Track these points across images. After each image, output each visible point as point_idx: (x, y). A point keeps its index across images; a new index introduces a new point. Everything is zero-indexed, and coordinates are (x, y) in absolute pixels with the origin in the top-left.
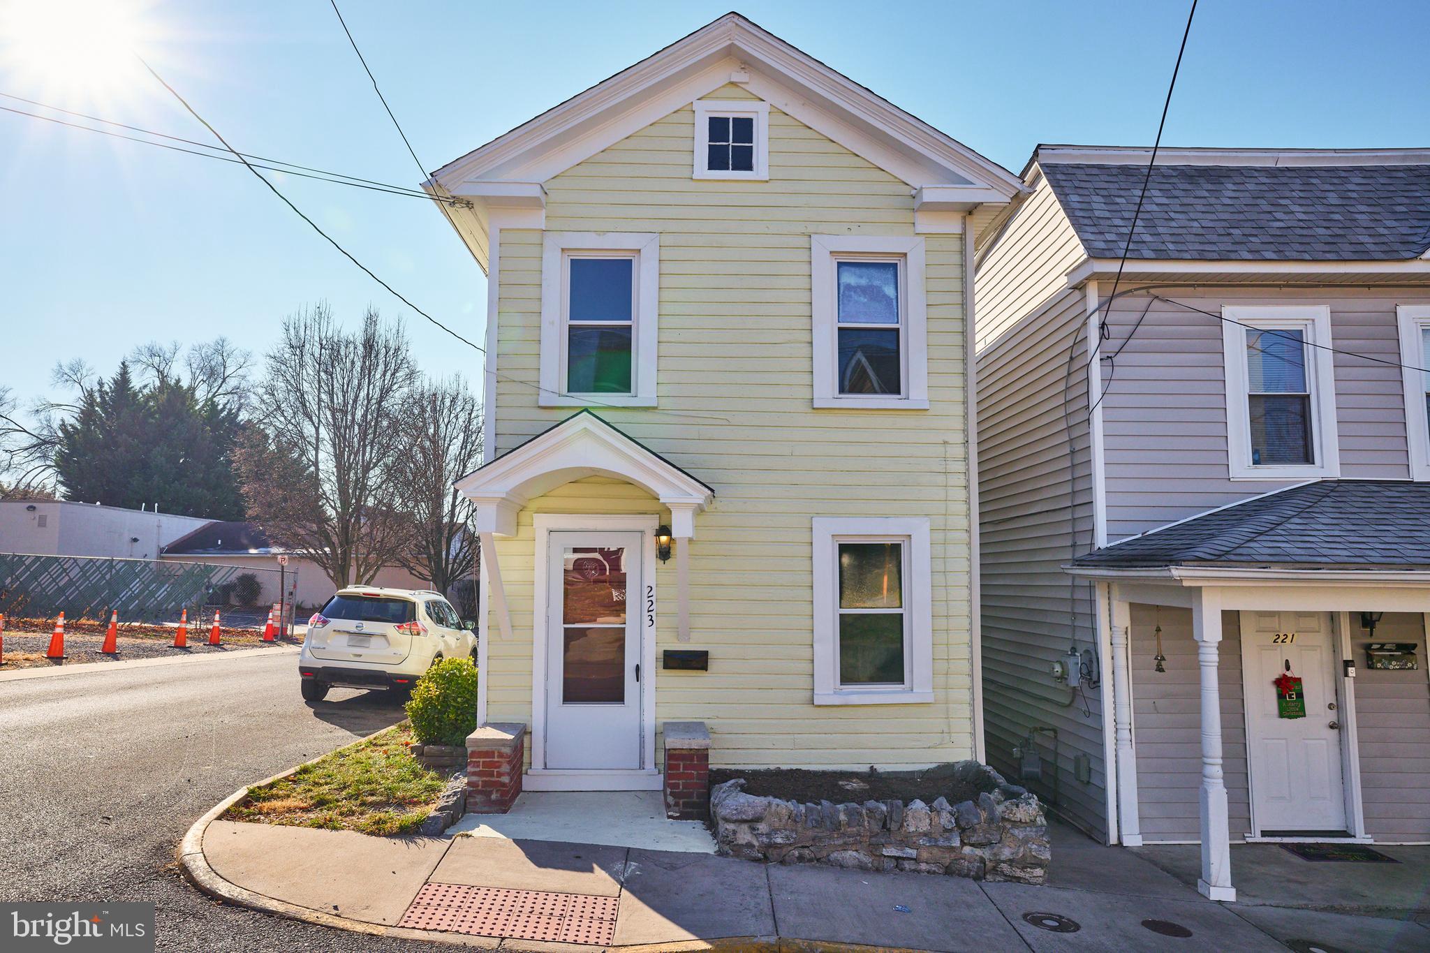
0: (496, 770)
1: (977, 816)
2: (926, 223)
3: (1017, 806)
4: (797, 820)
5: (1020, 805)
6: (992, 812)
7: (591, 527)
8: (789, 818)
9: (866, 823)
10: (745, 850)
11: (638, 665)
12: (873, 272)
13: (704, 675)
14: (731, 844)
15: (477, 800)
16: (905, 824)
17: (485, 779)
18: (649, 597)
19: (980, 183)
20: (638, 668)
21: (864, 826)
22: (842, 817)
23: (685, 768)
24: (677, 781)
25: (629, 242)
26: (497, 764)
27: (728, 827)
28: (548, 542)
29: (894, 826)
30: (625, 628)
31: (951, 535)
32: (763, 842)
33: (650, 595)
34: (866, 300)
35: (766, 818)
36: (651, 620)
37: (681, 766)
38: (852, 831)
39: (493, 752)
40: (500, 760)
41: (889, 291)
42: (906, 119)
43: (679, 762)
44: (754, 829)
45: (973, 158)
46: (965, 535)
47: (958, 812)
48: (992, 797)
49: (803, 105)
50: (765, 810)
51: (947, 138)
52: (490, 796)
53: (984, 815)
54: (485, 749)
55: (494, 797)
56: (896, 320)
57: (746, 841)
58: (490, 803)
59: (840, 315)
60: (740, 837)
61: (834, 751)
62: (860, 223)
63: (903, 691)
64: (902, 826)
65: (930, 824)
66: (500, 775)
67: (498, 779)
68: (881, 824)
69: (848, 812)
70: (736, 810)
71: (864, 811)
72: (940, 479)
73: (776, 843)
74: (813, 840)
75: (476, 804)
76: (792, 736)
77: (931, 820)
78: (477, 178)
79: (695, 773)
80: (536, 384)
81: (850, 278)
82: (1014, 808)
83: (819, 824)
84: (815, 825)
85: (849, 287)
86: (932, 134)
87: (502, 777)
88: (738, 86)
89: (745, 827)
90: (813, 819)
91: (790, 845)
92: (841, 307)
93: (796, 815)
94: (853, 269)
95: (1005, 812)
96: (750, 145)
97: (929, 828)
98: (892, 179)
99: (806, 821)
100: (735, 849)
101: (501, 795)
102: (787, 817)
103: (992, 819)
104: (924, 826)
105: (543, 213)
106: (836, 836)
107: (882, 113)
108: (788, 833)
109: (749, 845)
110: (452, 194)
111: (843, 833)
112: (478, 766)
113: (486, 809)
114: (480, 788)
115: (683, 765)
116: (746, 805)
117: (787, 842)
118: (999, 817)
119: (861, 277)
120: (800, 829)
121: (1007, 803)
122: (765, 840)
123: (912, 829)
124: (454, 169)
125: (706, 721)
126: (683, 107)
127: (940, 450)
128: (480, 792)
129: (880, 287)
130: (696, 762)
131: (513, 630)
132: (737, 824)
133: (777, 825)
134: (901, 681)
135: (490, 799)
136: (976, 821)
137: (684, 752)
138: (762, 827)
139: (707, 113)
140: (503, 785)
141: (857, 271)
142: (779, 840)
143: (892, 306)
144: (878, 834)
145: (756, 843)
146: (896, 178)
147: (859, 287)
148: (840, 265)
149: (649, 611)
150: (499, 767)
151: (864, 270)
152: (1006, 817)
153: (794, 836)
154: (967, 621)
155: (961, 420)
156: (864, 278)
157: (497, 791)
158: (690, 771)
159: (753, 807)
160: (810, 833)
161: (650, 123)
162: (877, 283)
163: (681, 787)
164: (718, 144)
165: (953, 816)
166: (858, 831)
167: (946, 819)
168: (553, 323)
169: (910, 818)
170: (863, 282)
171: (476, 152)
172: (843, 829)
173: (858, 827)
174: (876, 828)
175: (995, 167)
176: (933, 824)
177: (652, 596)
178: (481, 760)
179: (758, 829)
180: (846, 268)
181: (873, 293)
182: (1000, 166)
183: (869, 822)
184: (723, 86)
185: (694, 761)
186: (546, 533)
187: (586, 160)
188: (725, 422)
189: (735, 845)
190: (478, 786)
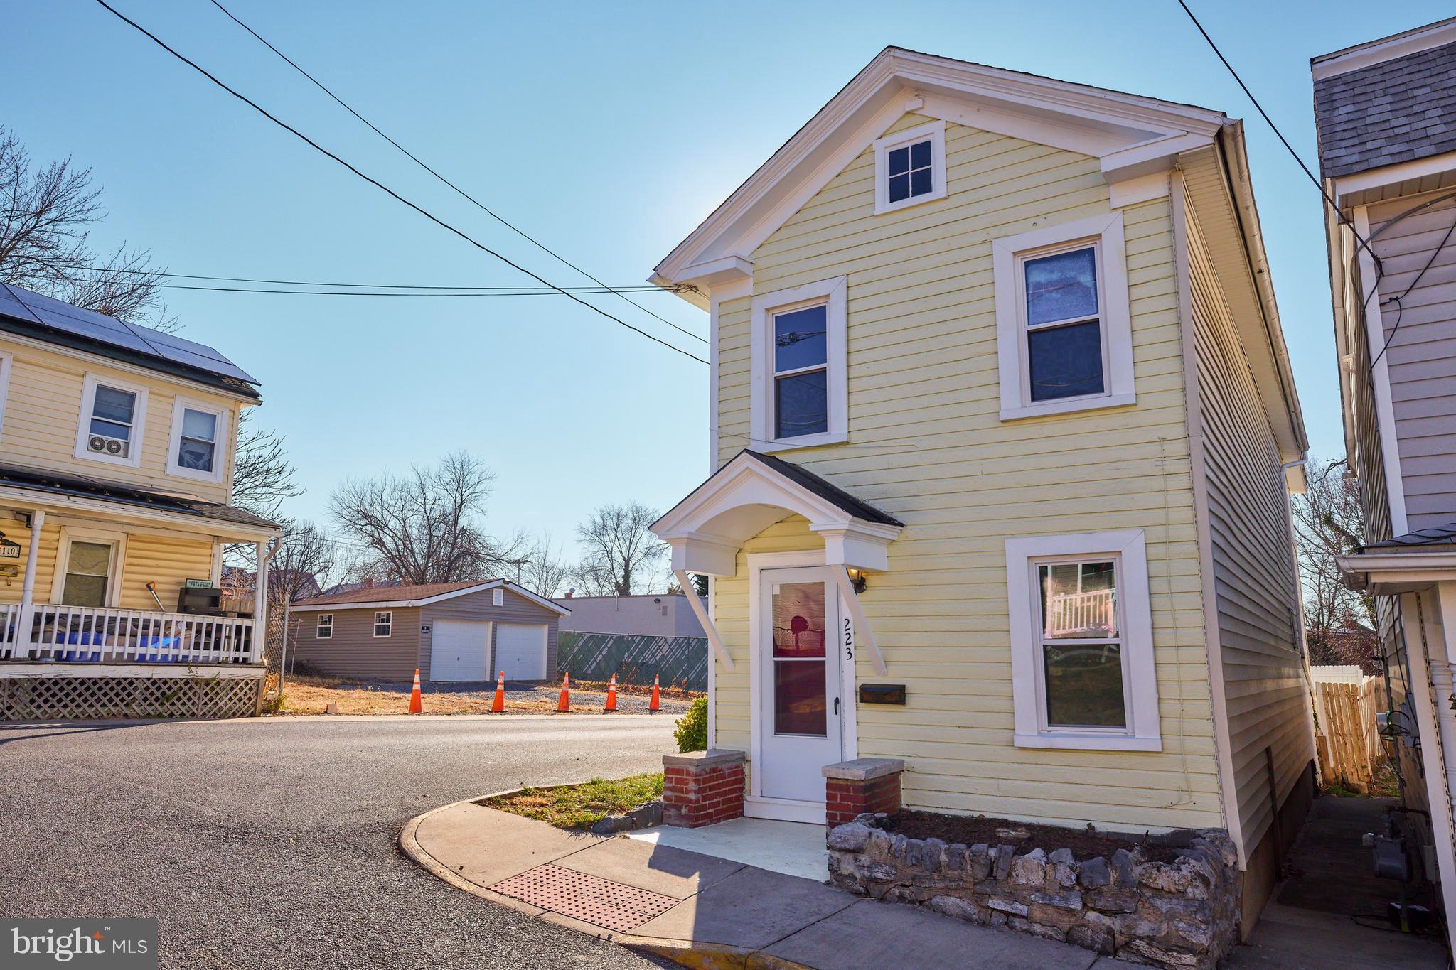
0: (685, 787)
1: (1106, 876)
2: (1123, 195)
3: (1159, 870)
4: (897, 855)
5: (1163, 869)
6: (1124, 871)
7: (796, 564)
8: (889, 852)
9: (968, 867)
10: (848, 882)
11: (837, 698)
12: (1066, 263)
13: (900, 710)
14: (836, 873)
15: (671, 813)
16: (1014, 874)
17: (676, 794)
18: (846, 630)
19: (1170, 132)
20: (837, 701)
21: (966, 871)
22: (943, 857)
23: (843, 798)
24: (835, 812)
25: (820, 289)
26: (686, 781)
27: (833, 855)
28: (760, 580)
29: (1000, 875)
30: (825, 661)
31: (1175, 549)
32: (864, 876)
33: (847, 627)
34: (1059, 295)
35: (868, 849)
36: (849, 653)
37: (839, 797)
38: (954, 874)
39: (683, 770)
40: (688, 777)
41: (1085, 279)
42: (1072, 90)
43: (836, 792)
44: (856, 860)
45: (1156, 107)
46: (1193, 548)
47: (1081, 868)
48: (1130, 855)
49: (978, 110)
50: (866, 840)
51: (1121, 95)
52: (680, 811)
53: (1114, 875)
54: (676, 766)
55: (684, 811)
56: (1095, 310)
57: (849, 872)
58: (681, 817)
59: (1030, 317)
60: (844, 866)
61: (1045, 801)
62: (1045, 215)
63: (1126, 736)
64: (1009, 875)
65: (1044, 878)
66: (688, 792)
67: (686, 795)
68: (987, 871)
69: (950, 853)
70: (840, 838)
71: (967, 854)
72: (1157, 483)
73: (876, 878)
74: (913, 879)
75: (670, 816)
76: (996, 781)
77: (1045, 873)
78: (692, 263)
79: (852, 805)
80: (747, 436)
81: (1039, 276)
82: (1155, 872)
83: (919, 862)
84: (914, 862)
85: (1039, 285)
86: (1102, 96)
87: (690, 794)
88: (915, 114)
89: (850, 857)
90: (913, 856)
91: (891, 881)
92: (1030, 309)
93: (896, 849)
94: (1042, 265)
95: (1144, 875)
96: (929, 167)
97: (1043, 882)
98: (1081, 157)
99: (906, 857)
100: (839, 878)
101: (689, 811)
102: (886, 851)
103: (1123, 882)
104: (1037, 879)
105: (751, 281)
106: (936, 877)
107: (1046, 92)
108: (887, 868)
109: (852, 877)
110: (673, 282)
111: (944, 876)
112: (672, 782)
113: (677, 822)
114: (673, 802)
115: (841, 795)
116: (850, 834)
117: (888, 878)
118: (1134, 881)
119: (1053, 272)
120: (900, 866)
121: (1146, 865)
122: (867, 873)
123: (1022, 881)
124: (670, 261)
125: (906, 759)
126: (865, 150)
127: (1155, 449)
128: (673, 806)
129: (1075, 278)
130: (852, 794)
131: (734, 663)
132: (842, 853)
133: (878, 858)
134: (1123, 725)
135: (680, 814)
136: (1102, 881)
137: (841, 782)
138: (865, 859)
139: (887, 149)
140: (690, 801)
141: (1048, 266)
142: (879, 875)
143: (1090, 296)
144: (983, 881)
145: (858, 876)
146: (1085, 155)
147: (1050, 283)
148: (1027, 264)
149: (847, 644)
150: (687, 784)
151: (1055, 264)
152: (1144, 881)
153: (894, 872)
154: (1203, 652)
155: (1181, 410)
156: (1056, 273)
157: (686, 806)
158: (846, 803)
159: (855, 836)
160: (910, 872)
161: (836, 174)
162: (1070, 274)
163: (838, 818)
164: (899, 175)
165: (1074, 871)
166: (960, 875)
167: (1064, 875)
168: (759, 378)
169: (1019, 868)
170: (1055, 276)
171: (686, 242)
172: (943, 871)
173: (959, 871)
174: (981, 873)
175: (1187, 108)
176: (1048, 878)
177: (849, 629)
178: (674, 776)
179: (860, 860)
180: (1035, 266)
181: (1068, 286)
182: (1190, 106)
183: (972, 867)
184: (901, 119)
185: (850, 792)
186: (758, 572)
187: (785, 223)
188: (914, 449)
189: (838, 875)
190: (671, 801)
